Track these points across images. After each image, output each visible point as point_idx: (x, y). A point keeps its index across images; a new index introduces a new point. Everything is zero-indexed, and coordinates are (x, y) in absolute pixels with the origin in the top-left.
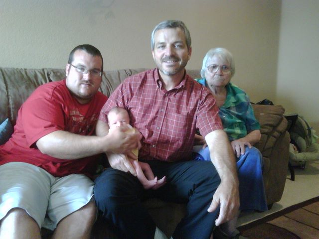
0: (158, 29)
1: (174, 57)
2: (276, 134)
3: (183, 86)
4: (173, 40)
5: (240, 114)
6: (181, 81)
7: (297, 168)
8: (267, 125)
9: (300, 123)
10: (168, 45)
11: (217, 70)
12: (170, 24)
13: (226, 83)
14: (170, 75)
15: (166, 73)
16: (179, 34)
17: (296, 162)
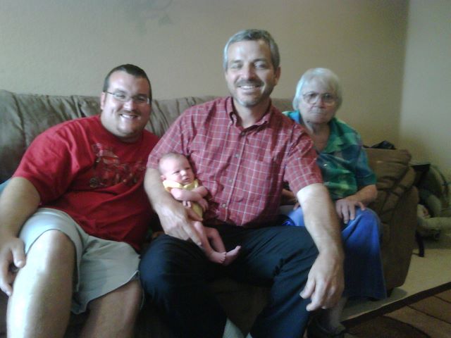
0: (233, 41)
1: (253, 80)
2: (399, 190)
3: (266, 122)
4: (252, 57)
5: (348, 162)
6: (264, 115)
7: (427, 240)
8: (386, 177)
9: (433, 176)
10: (246, 65)
11: (316, 100)
12: (250, 36)
13: (328, 118)
14: (248, 106)
15: (242, 103)
16: (261, 49)
17: (426, 230)
